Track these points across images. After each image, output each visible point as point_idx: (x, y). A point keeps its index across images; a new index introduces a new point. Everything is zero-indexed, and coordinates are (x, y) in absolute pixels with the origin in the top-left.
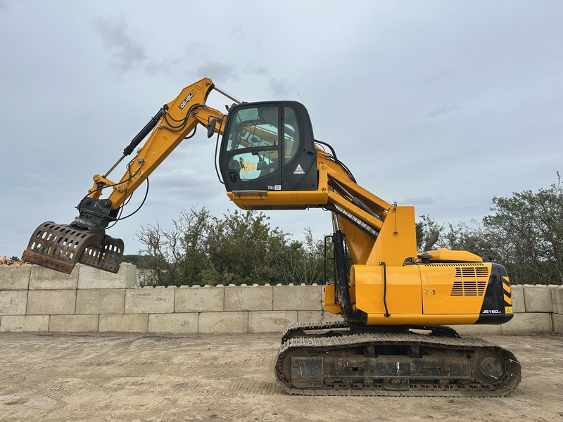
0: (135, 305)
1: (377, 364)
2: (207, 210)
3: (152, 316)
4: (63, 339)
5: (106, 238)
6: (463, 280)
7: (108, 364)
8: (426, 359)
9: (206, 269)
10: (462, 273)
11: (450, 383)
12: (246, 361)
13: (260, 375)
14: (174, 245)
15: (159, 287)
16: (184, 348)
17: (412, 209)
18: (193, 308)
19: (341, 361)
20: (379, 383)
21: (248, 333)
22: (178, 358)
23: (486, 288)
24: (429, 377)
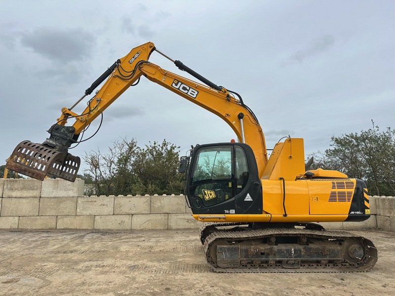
0: (84, 209)
1: (278, 250)
2: (135, 141)
3: (97, 217)
4: (30, 234)
5: (68, 156)
6: (337, 190)
7: (72, 252)
8: (311, 246)
9: (135, 184)
10: (336, 186)
11: (328, 263)
12: (174, 249)
13: (188, 259)
14: (110, 166)
15: (103, 196)
16: (125, 240)
17: (302, 140)
18: (128, 211)
19: (253, 248)
20: (279, 263)
21: (168, 229)
22: (124, 248)
23: (352, 196)
24: (315, 259)
